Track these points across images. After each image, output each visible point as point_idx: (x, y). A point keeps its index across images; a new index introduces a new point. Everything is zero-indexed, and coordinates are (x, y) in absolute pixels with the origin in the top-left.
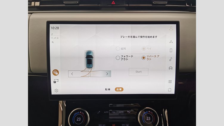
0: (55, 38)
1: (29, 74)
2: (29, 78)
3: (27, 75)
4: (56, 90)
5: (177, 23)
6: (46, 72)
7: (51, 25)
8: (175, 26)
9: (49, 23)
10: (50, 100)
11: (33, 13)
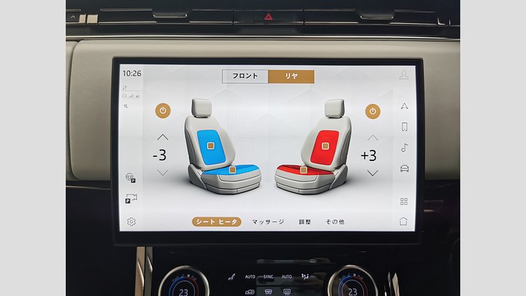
0: (132, 96)
1: (68, 183)
2: (69, 193)
3: (64, 187)
4: (131, 221)
5: (418, 63)
6: (108, 176)
7: (123, 67)
8: (412, 69)
9: (118, 61)
10: (116, 245)
11: (83, 39)
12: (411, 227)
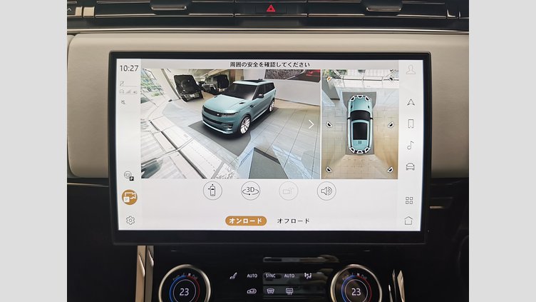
0: (129, 92)
1: (69, 180)
2: (70, 190)
3: (65, 184)
4: (130, 219)
5: (425, 57)
6: (106, 174)
7: (120, 62)
8: (419, 64)
9: (114, 56)
10: (115, 244)
11: (79, 33)
12: (416, 227)
